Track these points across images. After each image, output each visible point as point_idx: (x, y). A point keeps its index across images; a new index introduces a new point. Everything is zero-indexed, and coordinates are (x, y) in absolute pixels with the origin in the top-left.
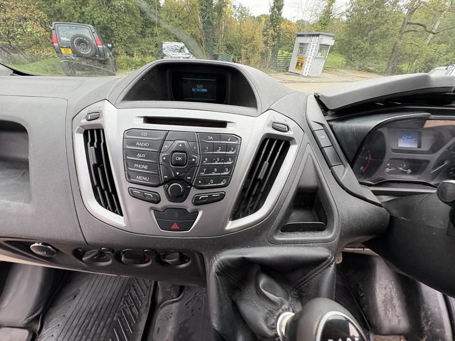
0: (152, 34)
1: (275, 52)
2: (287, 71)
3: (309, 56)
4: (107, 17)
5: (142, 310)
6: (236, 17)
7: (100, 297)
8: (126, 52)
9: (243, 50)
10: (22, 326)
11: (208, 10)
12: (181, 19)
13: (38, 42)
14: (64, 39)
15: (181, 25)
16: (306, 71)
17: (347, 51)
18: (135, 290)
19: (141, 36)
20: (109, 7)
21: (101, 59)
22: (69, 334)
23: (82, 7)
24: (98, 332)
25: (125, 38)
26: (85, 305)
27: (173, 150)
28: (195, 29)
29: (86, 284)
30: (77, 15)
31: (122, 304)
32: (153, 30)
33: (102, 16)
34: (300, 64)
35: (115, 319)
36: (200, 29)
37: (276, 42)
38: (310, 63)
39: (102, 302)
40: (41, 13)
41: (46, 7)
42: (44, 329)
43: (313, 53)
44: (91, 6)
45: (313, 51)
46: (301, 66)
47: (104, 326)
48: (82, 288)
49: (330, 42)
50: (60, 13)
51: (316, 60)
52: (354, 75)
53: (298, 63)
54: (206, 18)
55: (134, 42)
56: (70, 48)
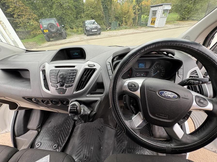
0: (81, 17)
1: (140, 17)
2: (147, 26)
3: (157, 17)
4: (61, 13)
5: (70, 127)
6: (120, 2)
7: (58, 122)
8: (70, 27)
9: (124, 18)
10: (35, 129)
11: (105, 2)
12: (93, 8)
13: (35, 28)
14: (45, 26)
15: (93, 11)
16: (156, 25)
17: (180, 11)
18: (69, 121)
19: (76, 19)
20: (62, 8)
21: (60, 32)
22: (48, 132)
23: (51, 10)
24: (57, 132)
25: (69, 21)
26: (53, 124)
27: (60, 74)
28: (100, 11)
29: (53, 118)
30: (49, 14)
31: (64, 125)
32: (81, 15)
33: (59, 13)
34: (153, 22)
35: (62, 129)
36: (102, 11)
37: (140, 12)
38: (158, 20)
39: (58, 124)
40: (35, 15)
41: (37, 12)
42: (41, 131)
43: (160, 15)
44: (54, 9)
45: (160, 14)
46: (154, 22)
47: (59, 131)
48: (52, 120)
49: (169, 7)
50: (43, 14)
51: (162, 19)
52: (184, 23)
53: (152, 21)
54: (104, 6)
55: (74, 22)
56: (47, 29)
